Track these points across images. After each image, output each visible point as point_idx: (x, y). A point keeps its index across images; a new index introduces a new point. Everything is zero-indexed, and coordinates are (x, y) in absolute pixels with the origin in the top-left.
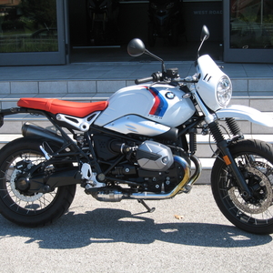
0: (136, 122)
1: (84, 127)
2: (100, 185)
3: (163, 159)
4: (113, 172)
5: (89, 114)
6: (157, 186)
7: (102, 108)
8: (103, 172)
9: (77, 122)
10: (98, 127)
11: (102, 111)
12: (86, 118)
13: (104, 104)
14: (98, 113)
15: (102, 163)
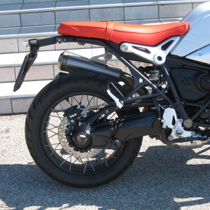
1: (160, 58)
5: (164, 41)
7: (181, 32)
8: (190, 117)
9: (149, 52)
10: (179, 57)
12: (160, 47)
13: (185, 26)
14: (177, 39)
15: (187, 106)
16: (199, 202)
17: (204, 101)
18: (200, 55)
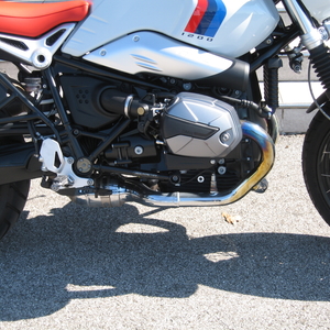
0: (157, 48)
1: (42, 58)
2: (81, 183)
3: (222, 135)
4: (108, 154)
5: (50, 30)
6: (201, 179)
7: (77, 17)
8: (86, 155)
9: (24, 48)
10: (72, 58)
11: (78, 23)
12: (44, 39)
13: (83, 6)
14: (70, 28)
15: (83, 137)
16: (104, 294)
17: (110, 130)
18: (104, 54)
